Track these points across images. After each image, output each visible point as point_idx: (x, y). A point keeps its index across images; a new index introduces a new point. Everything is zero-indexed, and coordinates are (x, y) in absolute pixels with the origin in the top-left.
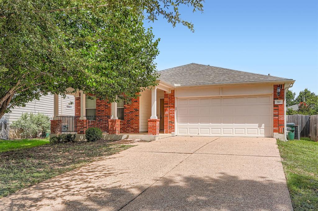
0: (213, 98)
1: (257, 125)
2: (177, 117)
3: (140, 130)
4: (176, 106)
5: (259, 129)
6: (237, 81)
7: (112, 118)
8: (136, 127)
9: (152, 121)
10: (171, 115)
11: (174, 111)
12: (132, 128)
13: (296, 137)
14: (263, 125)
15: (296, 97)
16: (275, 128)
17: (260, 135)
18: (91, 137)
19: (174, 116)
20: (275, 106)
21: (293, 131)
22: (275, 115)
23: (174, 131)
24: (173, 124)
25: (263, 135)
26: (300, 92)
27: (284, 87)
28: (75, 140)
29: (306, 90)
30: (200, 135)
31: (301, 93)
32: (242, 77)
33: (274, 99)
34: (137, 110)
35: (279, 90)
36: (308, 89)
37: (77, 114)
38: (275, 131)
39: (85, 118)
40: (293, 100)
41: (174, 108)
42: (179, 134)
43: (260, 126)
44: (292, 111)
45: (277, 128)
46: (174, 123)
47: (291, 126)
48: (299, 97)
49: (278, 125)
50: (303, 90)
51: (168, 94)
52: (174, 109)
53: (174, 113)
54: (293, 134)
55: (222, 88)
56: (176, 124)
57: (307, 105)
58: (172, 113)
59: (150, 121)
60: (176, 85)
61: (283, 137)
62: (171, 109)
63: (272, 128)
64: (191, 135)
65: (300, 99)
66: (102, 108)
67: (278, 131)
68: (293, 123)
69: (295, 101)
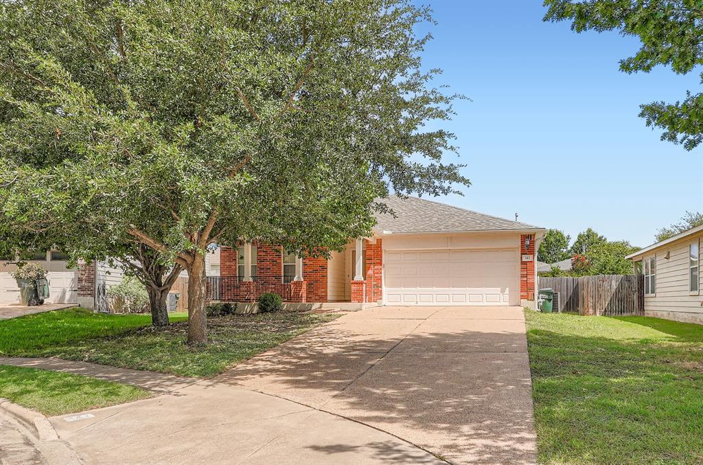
0: (438, 252)
1: (499, 289)
2: (385, 277)
3: (329, 298)
4: (383, 263)
5: (501, 295)
6: (471, 229)
7: (295, 279)
8: (323, 294)
9: (357, 283)
10: (376, 275)
11: (381, 269)
12: (316, 295)
13: (555, 309)
14: (508, 289)
15: (571, 244)
16: (522, 294)
17: (502, 303)
18: (268, 305)
19: (381, 277)
20: (523, 263)
21: (551, 300)
22: (522, 276)
23: (381, 299)
24: (380, 289)
25: (507, 304)
26: (578, 234)
27: (534, 238)
28: (237, 311)
29: (589, 230)
30: (419, 304)
31: (580, 236)
32: (478, 222)
33: (522, 254)
34: (324, 268)
35: (528, 242)
36: (594, 230)
37: (224, 273)
38: (522, 297)
39: (251, 280)
40: (565, 250)
41: (381, 265)
42: (388, 304)
43: (503, 291)
44: (558, 270)
45: (525, 294)
46: (381, 287)
47: (548, 293)
48: (577, 244)
49: (527, 288)
50: (584, 231)
51: (371, 245)
52: (380, 267)
53: (381, 273)
54: (550, 304)
55: (451, 237)
56: (384, 289)
57: (587, 261)
58: (377, 273)
59: (354, 283)
60: (385, 232)
61: (534, 306)
62: (376, 267)
63: (519, 294)
64: (406, 304)
65: (578, 249)
66: (266, 264)
67: (527, 298)
68: (550, 289)
69: (569, 252)
